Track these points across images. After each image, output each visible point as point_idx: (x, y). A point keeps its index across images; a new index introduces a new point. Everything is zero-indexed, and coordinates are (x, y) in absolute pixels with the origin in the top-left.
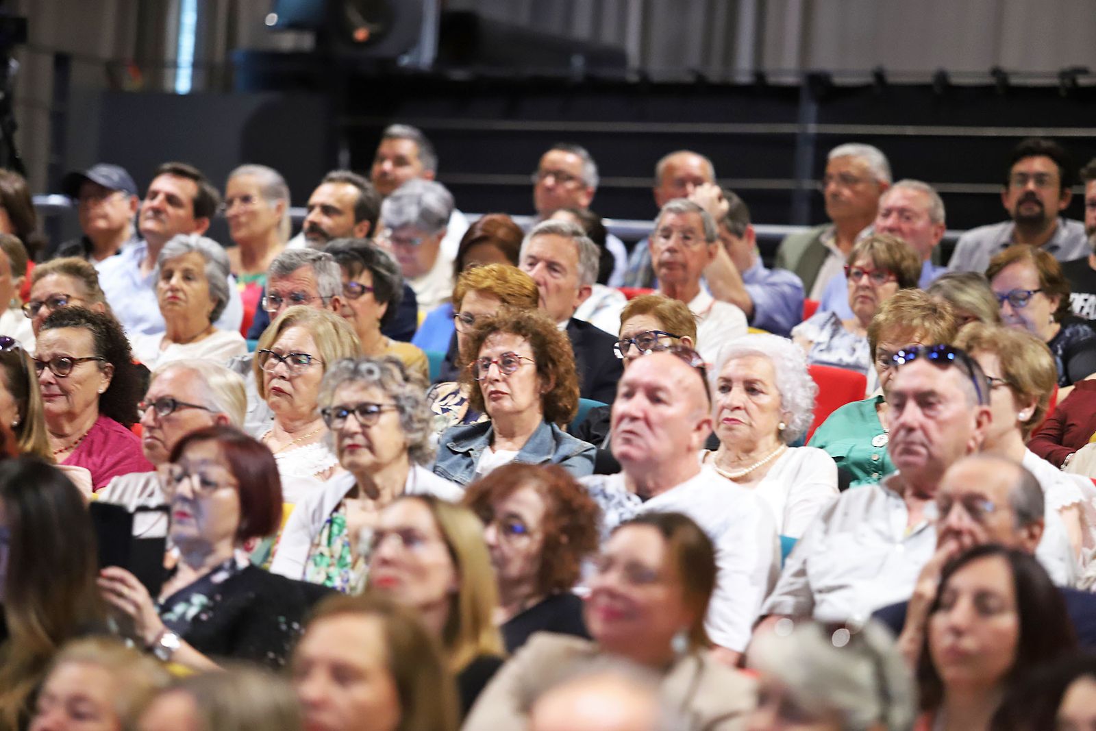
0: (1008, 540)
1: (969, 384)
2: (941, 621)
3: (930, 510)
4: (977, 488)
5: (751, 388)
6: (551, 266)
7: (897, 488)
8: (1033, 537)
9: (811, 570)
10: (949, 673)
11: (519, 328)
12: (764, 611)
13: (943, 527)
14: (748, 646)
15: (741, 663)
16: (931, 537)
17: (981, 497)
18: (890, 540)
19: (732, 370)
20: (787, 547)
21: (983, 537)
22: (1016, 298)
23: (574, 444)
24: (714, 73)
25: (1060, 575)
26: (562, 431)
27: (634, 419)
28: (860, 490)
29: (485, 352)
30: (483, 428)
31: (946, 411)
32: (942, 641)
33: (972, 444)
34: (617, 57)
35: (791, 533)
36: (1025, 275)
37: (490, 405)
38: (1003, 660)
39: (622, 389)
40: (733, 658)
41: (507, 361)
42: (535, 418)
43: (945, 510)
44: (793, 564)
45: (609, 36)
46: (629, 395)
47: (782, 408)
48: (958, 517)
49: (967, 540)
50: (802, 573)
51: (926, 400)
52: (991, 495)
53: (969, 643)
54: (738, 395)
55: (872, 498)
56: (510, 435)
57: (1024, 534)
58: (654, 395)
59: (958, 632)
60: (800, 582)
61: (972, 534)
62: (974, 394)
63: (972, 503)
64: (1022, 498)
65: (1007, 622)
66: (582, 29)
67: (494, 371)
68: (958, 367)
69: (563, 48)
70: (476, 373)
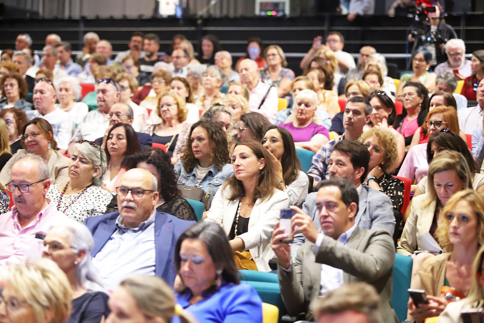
0: (125, 122)
1: (114, 87)
2: (109, 141)
3: (108, 116)
4: (119, 110)
5: (67, 90)
6: (19, 63)
7: (101, 111)
8: (131, 121)
9: (82, 131)
10: (111, 153)
11: (14, 77)
12: (71, 141)
13: (111, 119)
14: (68, 149)
15: (66, 153)
16: (108, 122)
17: (119, 112)
18: (99, 123)
19: (62, 86)
20: (76, 126)
21: (120, 122)
22: (128, 67)
23: (27, 104)
24: (60, 17)
25: (137, 129)
26: (24, 101)
27: (38, 99)
28: (93, 112)
29: (6, 83)
30: (5, 100)
31: (108, 94)
32: (110, 146)
33: (115, 101)
34: (37, 13)
35: (77, 123)
36: (130, 62)
37: (8, 95)
38: (124, 150)
39: (34, 92)
40: (64, 152)
41: (12, 85)
42: (18, 98)
43: (111, 115)
44: (77, 130)
45: (35, 9)
46: (36, 93)
47: (74, 94)
48: (114, 117)
49: (117, 122)
50: (79, 132)
51: (104, 91)
52: (122, 112)
53: (115, 146)
54: (64, 92)
55: (95, 114)
56: (12, 101)
57: (129, 121)
58: (41, 92)
59: (113, 144)
60: (79, 134)
61: (118, 121)
62: (116, 89)
63: (118, 114)
64: (129, 113)
65: (124, 141)
66: (29, 7)
67: (9, 87)
68: (112, 83)
69: (25, 12)
70: (4, 87)
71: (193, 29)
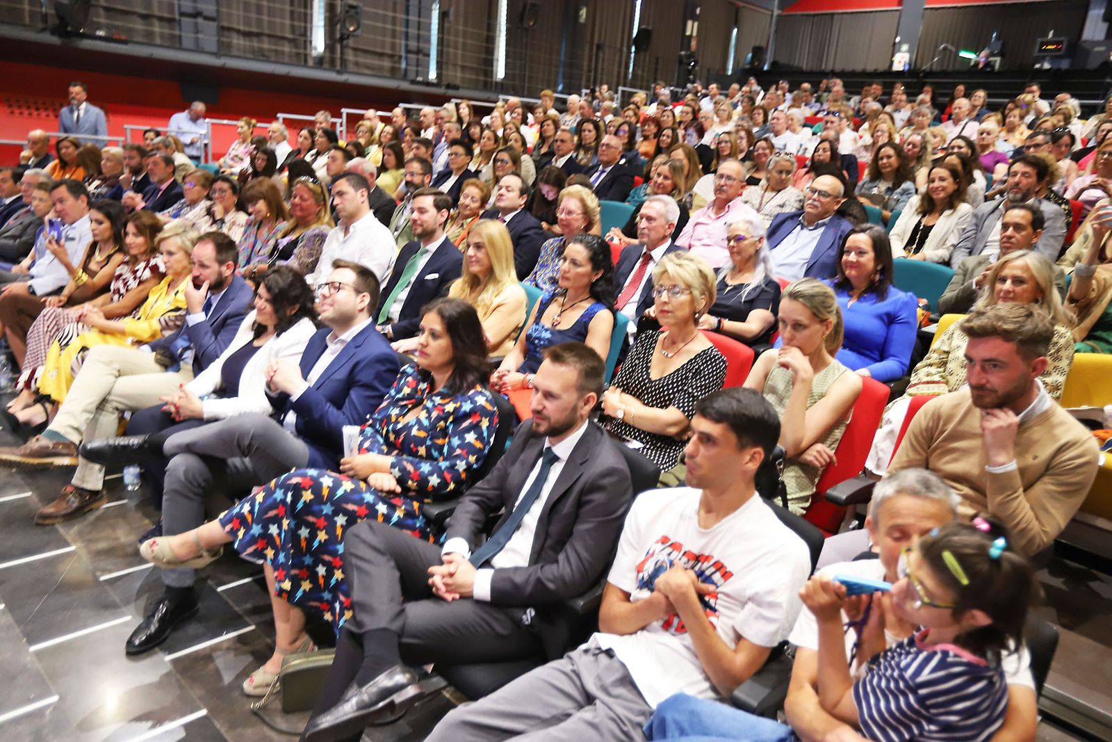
71: (915, 80)
